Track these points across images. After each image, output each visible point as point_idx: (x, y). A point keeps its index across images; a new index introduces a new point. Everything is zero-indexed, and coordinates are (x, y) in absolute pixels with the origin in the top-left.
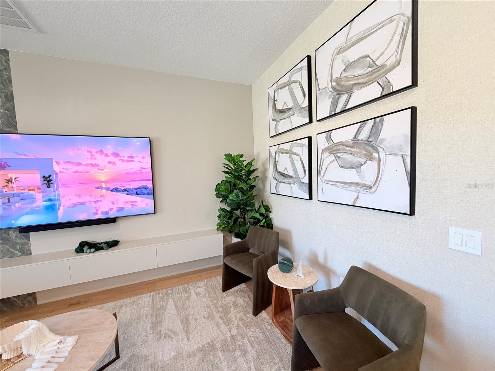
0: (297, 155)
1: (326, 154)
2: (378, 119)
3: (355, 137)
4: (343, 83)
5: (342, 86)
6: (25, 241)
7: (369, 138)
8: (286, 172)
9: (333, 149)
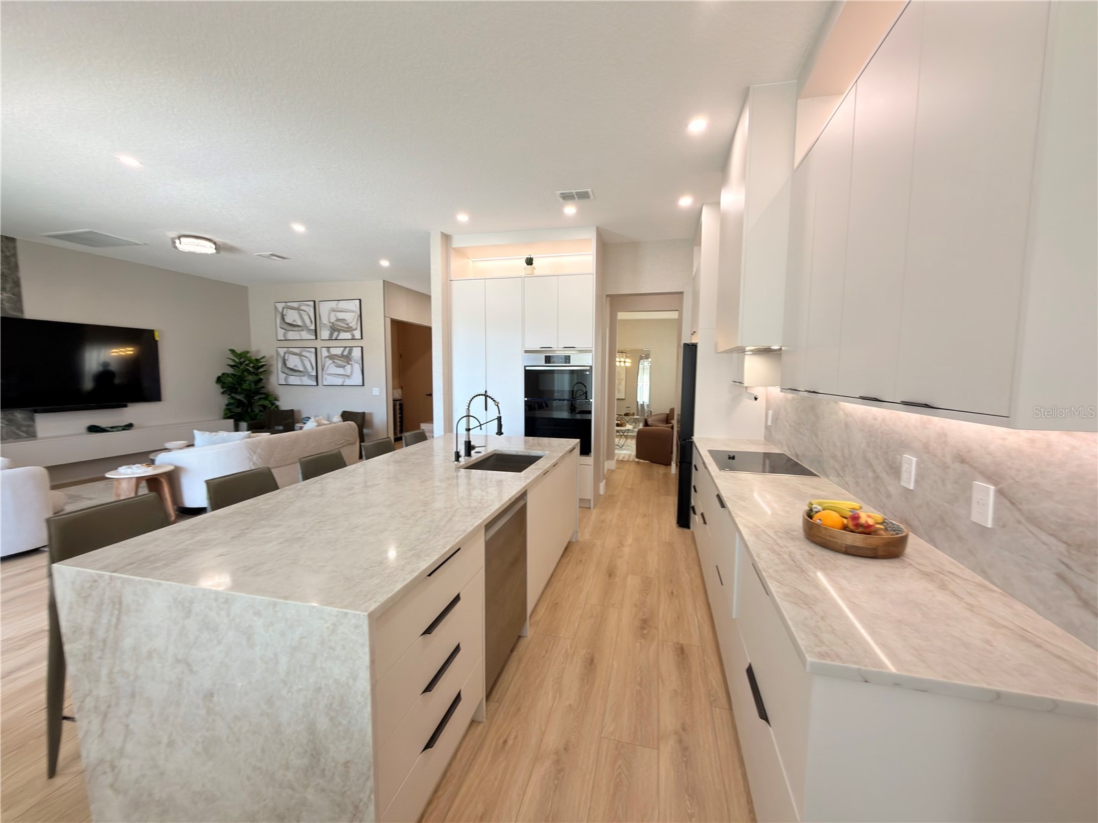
0: (307, 357)
1: (327, 359)
2: (351, 348)
3: (342, 353)
4: (335, 326)
6: (32, 423)
7: (348, 354)
8: (296, 368)
9: (332, 357)
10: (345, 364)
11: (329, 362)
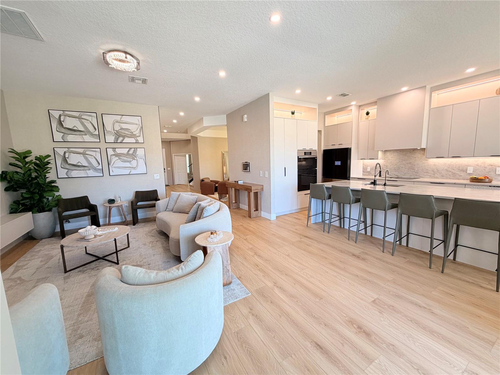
0: (92, 156)
1: (113, 157)
2: (135, 149)
3: (128, 152)
4: (120, 133)
5: (120, 134)
7: (133, 153)
8: (79, 164)
9: (117, 155)
10: (132, 160)
11: (114, 159)
